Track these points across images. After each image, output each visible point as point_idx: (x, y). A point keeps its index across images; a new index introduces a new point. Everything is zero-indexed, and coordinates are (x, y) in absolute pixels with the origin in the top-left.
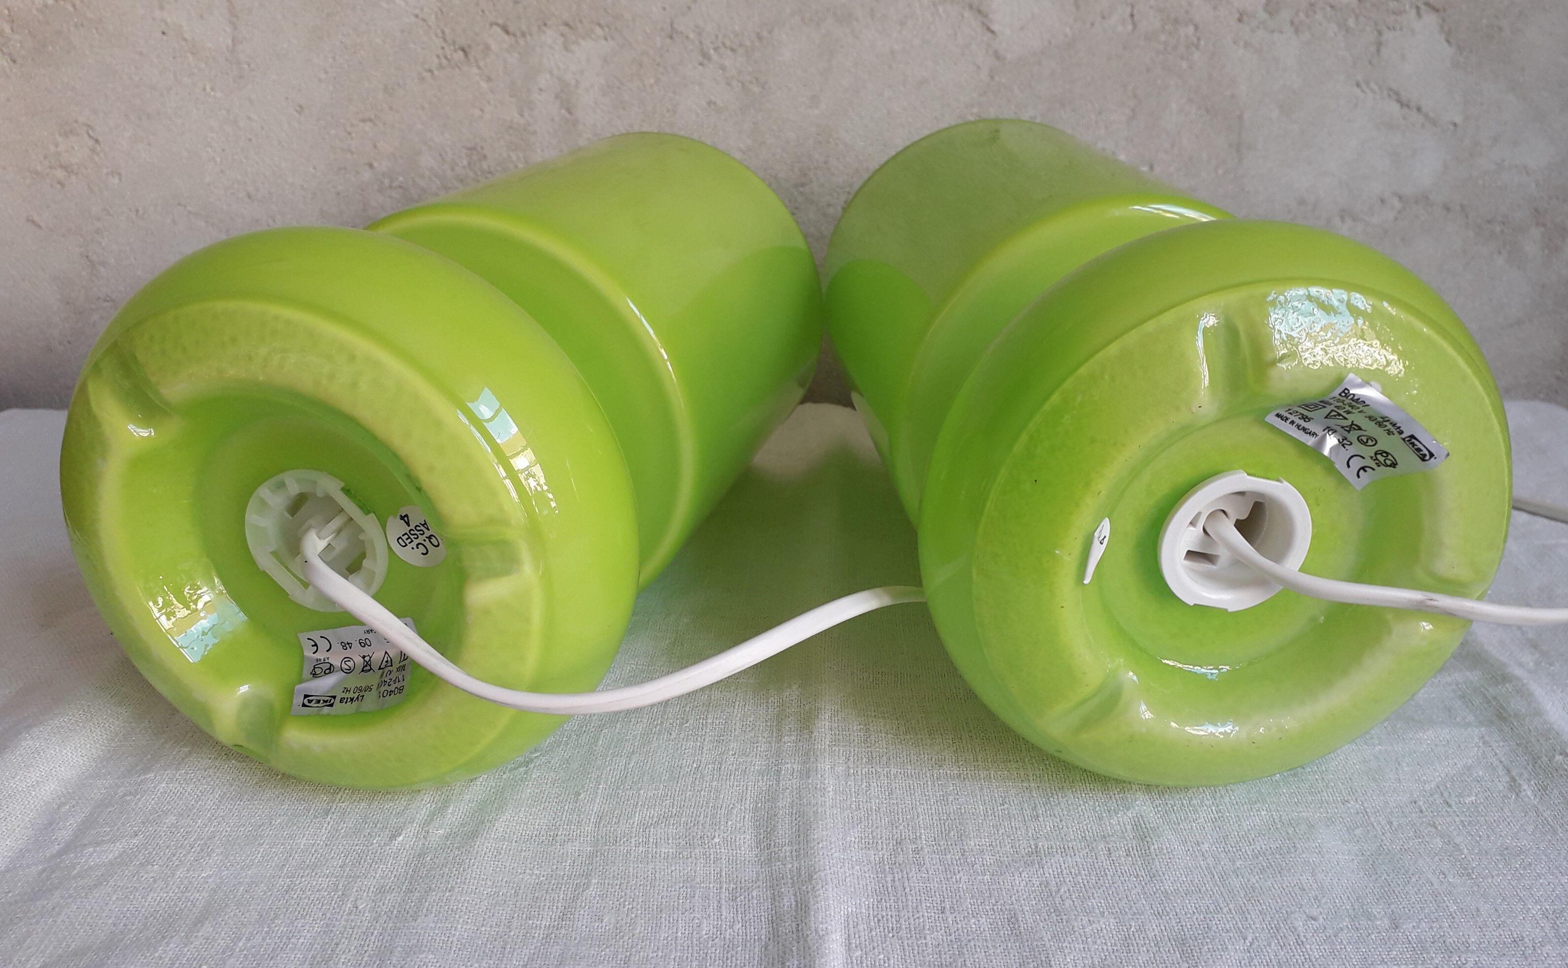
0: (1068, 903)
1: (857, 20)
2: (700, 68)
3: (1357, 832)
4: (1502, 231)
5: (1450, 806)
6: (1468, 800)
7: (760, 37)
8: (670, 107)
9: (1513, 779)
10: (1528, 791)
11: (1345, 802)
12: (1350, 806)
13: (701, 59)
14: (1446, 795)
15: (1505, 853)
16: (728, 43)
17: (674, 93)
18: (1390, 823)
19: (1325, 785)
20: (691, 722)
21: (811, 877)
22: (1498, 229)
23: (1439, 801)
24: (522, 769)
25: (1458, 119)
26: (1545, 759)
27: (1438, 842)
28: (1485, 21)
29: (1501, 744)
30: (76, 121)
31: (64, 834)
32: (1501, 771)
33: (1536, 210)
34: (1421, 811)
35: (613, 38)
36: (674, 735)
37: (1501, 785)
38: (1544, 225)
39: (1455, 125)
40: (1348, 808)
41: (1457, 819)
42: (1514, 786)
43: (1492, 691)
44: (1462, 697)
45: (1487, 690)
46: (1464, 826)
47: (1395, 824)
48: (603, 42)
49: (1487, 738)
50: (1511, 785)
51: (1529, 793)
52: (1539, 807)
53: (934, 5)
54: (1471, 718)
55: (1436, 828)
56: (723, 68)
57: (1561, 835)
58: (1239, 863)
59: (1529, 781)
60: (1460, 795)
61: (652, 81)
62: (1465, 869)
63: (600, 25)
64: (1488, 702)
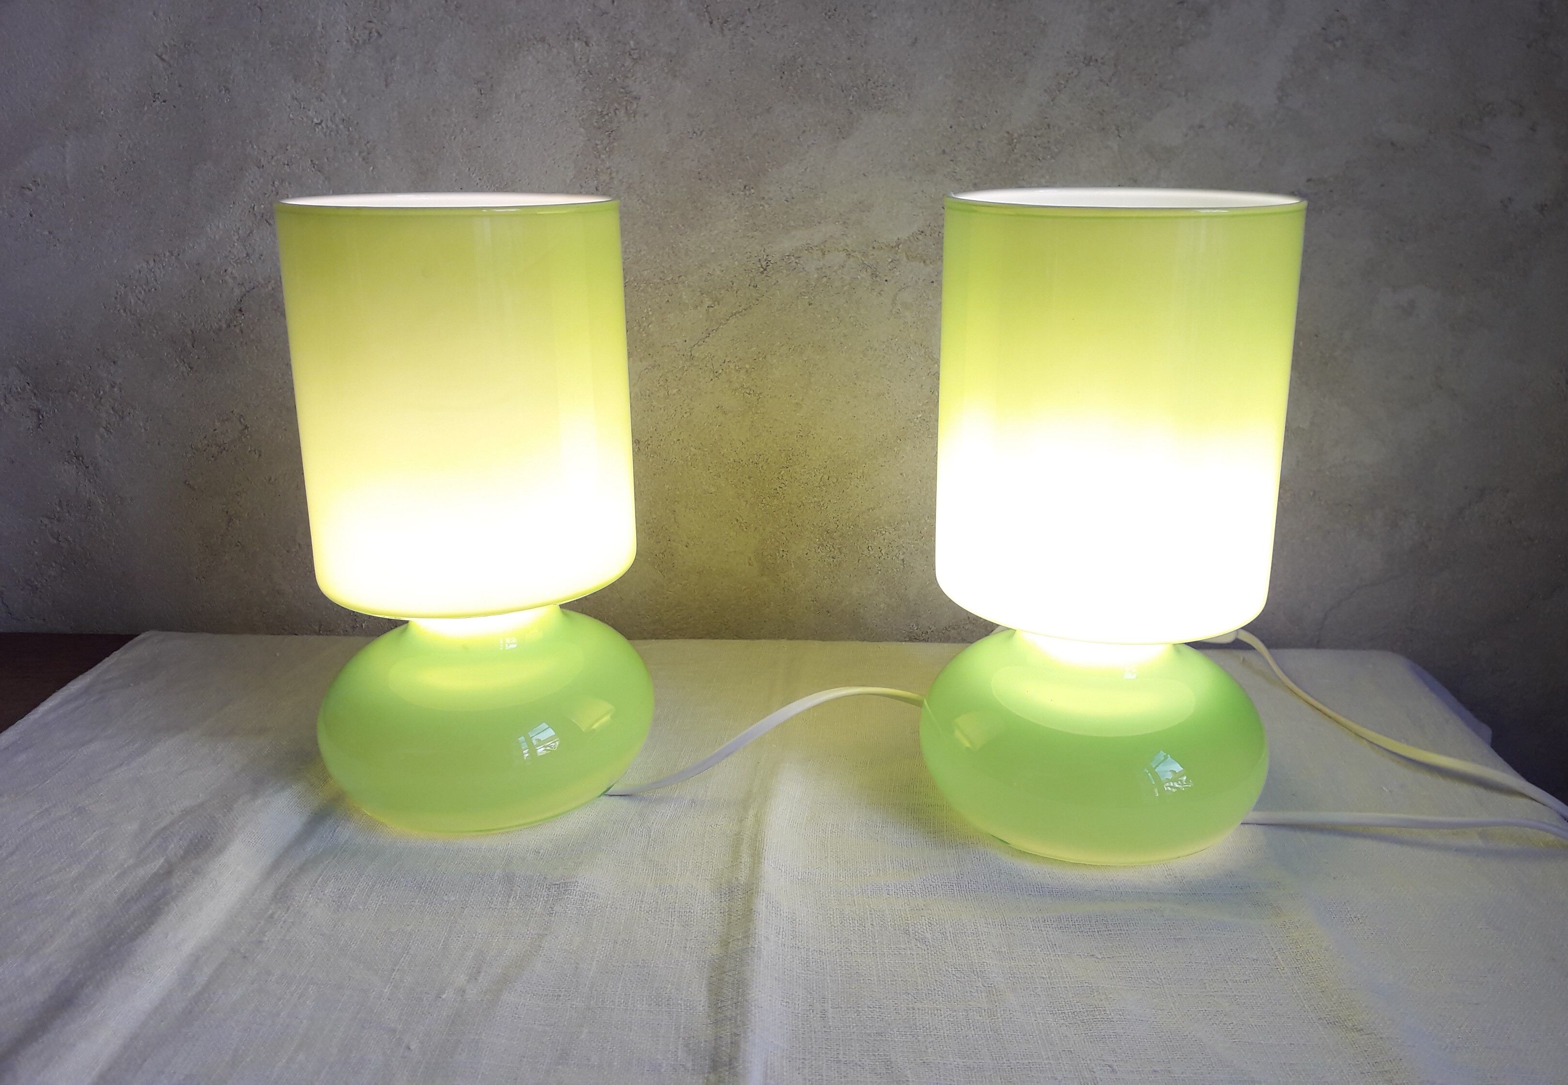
22: (1347, 510)
38: (1383, 507)
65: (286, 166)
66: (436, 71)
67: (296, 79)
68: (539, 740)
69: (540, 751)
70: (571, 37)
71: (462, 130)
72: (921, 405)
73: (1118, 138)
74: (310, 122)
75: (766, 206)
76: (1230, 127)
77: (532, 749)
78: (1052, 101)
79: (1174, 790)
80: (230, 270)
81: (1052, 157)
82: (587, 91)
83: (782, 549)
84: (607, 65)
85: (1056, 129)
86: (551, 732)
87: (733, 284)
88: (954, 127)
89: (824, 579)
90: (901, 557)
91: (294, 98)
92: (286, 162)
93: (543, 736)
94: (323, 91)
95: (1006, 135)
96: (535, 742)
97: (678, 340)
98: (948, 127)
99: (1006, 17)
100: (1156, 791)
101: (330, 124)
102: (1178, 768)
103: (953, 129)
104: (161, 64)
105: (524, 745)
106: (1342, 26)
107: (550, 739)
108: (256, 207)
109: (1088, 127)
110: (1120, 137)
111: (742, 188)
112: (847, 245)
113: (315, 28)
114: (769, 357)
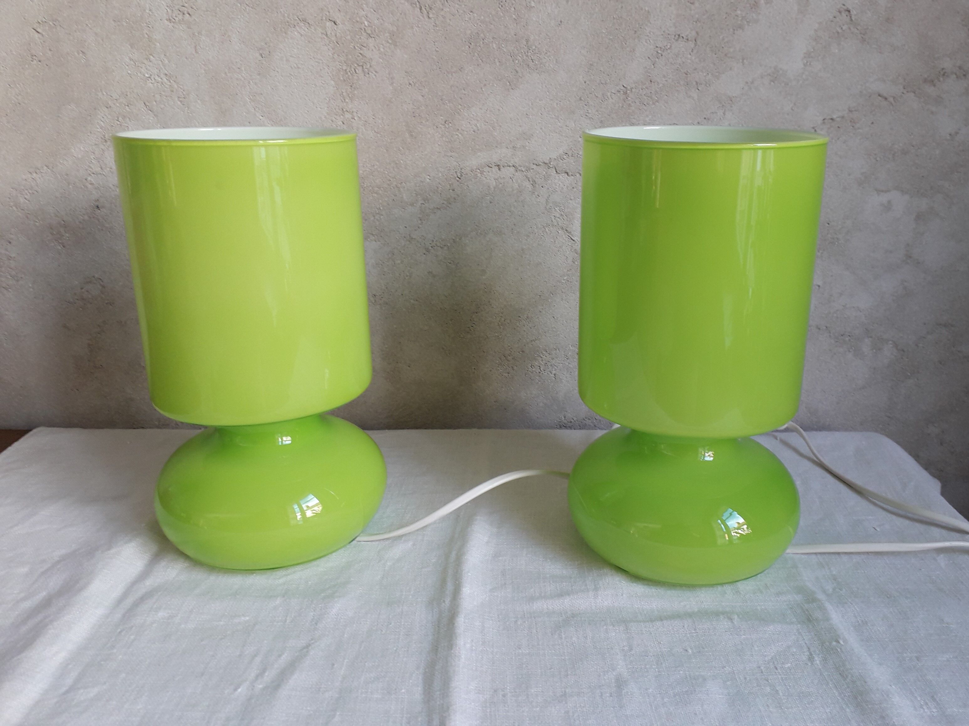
0: (577, 722)
1: (504, 234)
2: (424, 255)
3: (728, 683)
4: (849, 340)
5: (777, 669)
6: (787, 666)
7: (454, 241)
8: (408, 274)
9: (811, 654)
10: (818, 661)
11: (724, 667)
12: (726, 669)
13: (425, 252)
14: (776, 663)
15: (801, 695)
16: (438, 244)
17: (411, 267)
18: (745, 678)
19: (714, 658)
20: (393, 624)
21: (448, 708)
22: (847, 339)
23: (772, 666)
24: (305, 650)
25: (820, 283)
26: (827, 643)
27: (768, 689)
28: (829, 236)
29: (807, 634)
30: (94, 277)
31: (69, 681)
32: (805, 650)
33: (866, 329)
34: (762, 672)
35: (379, 241)
36: (384, 632)
37: (805, 658)
38: (871, 337)
39: (819, 286)
40: (725, 671)
41: (780, 677)
42: (811, 658)
43: (806, 606)
44: (791, 608)
45: (804, 606)
46: (783, 680)
47: (748, 679)
48: (374, 242)
49: (800, 631)
50: (809, 657)
51: (818, 662)
52: (822, 670)
53: (544, 227)
54: (795, 620)
55: (768, 681)
56: (437, 256)
57: (831, 685)
58: (666, 700)
59: (819, 655)
60: (783, 663)
61: (399, 262)
62: (779, 704)
63: (372, 234)
64: (804, 612)
65: (126, 107)
66: (230, 41)
67: (132, 45)
68: (308, 507)
69: (309, 514)
70: (324, 18)
71: (249, 83)
72: (566, 271)
73: (697, 90)
74: (142, 76)
75: (460, 135)
76: (772, 83)
78: (653, 65)
79: (738, 535)
80: (89, 179)
81: (654, 104)
82: (336, 56)
83: (474, 368)
84: (349, 37)
85: (656, 83)
86: (315, 501)
88: (587, 82)
89: (502, 387)
90: (554, 372)
92: (126, 104)
93: (310, 504)
94: (151, 55)
95: (623, 88)
96: (305, 508)
97: (401, 227)
98: (583, 82)
99: (622, 7)
100: (726, 535)
101: (157, 78)
102: (741, 520)
103: (586, 83)
104: (37, 35)
106: (847, 16)
107: (316, 505)
109: (677, 83)
111: (443, 123)
112: (516, 163)
113: (145, 10)
114: (463, 239)
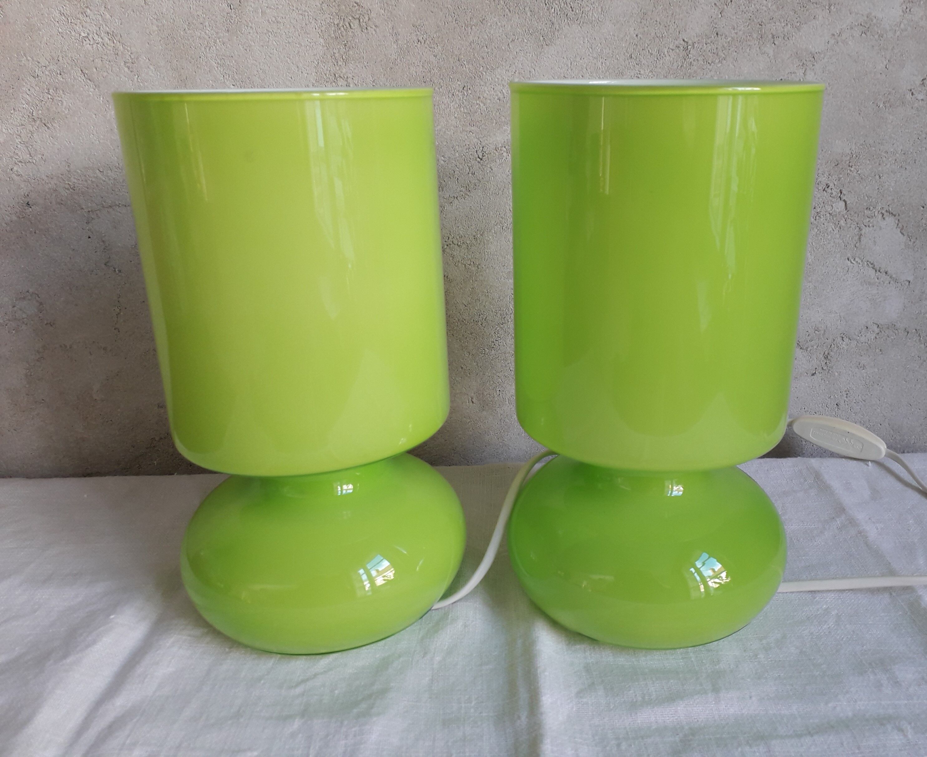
25: (911, 278)
39: (909, 282)
65: (59, 76)
68: (377, 572)
69: (379, 581)
74: (77, 35)
75: (482, 105)
77: (372, 580)
80: (15, 168)
82: (325, 6)
85: (723, 36)
86: (386, 563)
87: (454, 172)
91: (62, 14)
92: (59, 72)
94: (87, 7)
105: (364, 577)
108: (34, 112)
110: (775, 44)
